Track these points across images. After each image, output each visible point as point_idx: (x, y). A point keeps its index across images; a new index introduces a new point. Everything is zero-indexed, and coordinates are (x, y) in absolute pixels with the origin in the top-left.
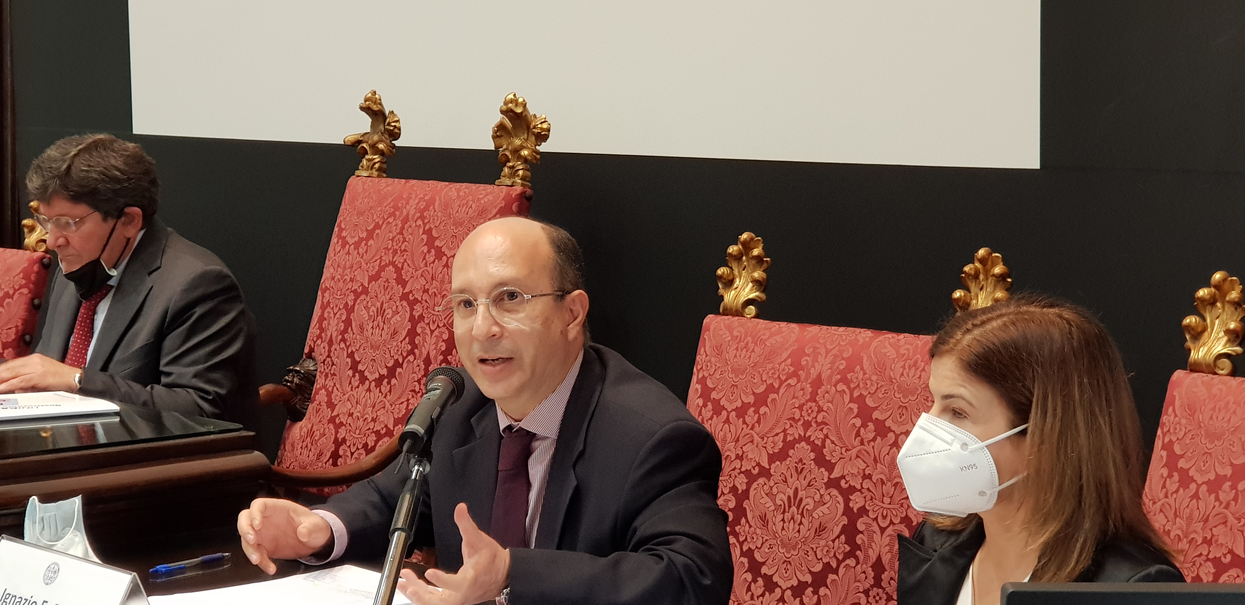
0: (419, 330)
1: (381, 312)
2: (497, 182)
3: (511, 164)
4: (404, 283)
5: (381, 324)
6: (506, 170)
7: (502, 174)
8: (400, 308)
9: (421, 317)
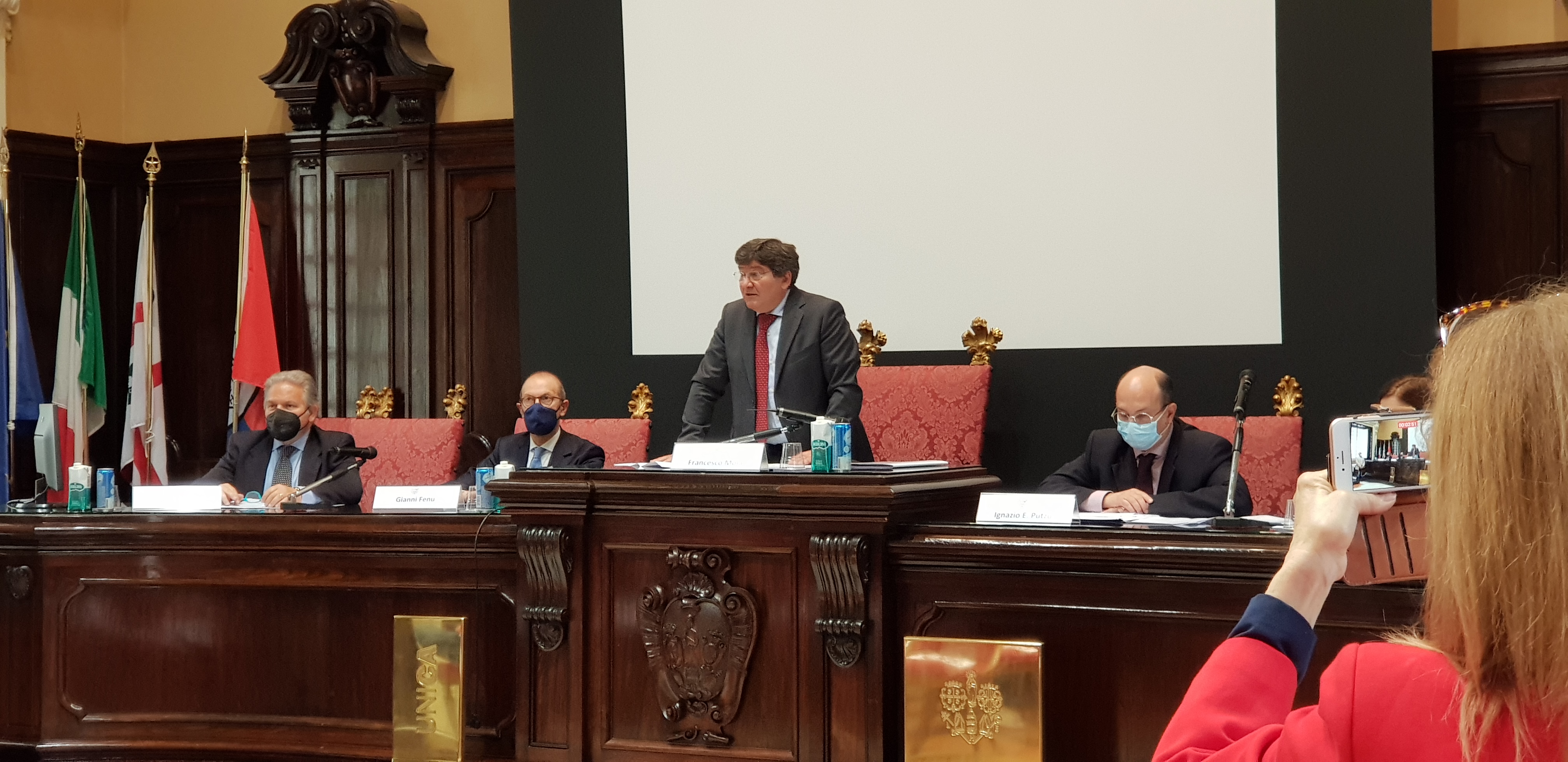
0: (935, 442)
1: (905, 435)
2: (972, 364)
3: (979, 354)
4: (920, 419)
5: (906, 442)
6: (976, 357)
7: (974, 359)
8: (919, 432)
9: (936, 435)
